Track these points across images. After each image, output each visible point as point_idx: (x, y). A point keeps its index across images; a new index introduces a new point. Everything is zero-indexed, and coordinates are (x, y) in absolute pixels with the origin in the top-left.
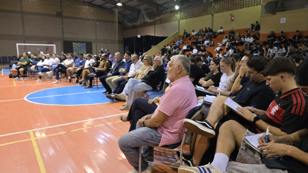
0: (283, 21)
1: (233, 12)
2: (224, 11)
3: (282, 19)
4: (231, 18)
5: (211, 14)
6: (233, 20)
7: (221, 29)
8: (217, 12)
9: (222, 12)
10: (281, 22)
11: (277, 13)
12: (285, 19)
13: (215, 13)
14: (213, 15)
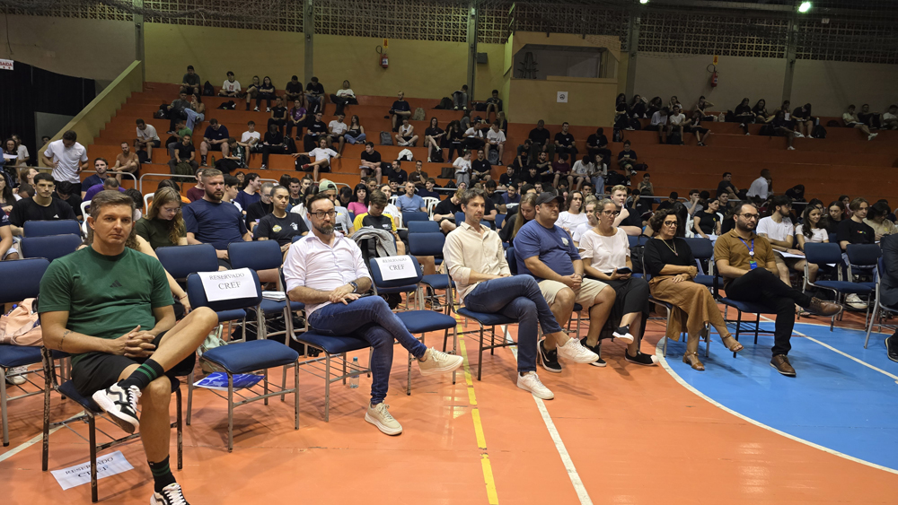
0: (562, 97)
1: (386, 44)
2: (351, 33)
3: (559, 93)
4: (382, 62)
5: (300, 30)
6: (385, 67)
7: (346, 88)
8: (326, 32)
9: (343, 33)
10: (559, 100)
11: (549, 78)
12: (566, 94)
13: (318, 32)
14: (309, 37)
